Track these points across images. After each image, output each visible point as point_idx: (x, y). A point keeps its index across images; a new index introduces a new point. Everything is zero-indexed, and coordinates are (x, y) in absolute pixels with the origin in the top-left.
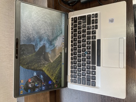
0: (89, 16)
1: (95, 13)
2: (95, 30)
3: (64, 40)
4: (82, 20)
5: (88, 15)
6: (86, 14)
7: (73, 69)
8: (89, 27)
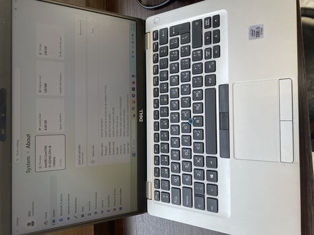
0: (197, 23)
1: (212, 14)
2: (212, 59)
3: (135, 93)
4: (179, 36)
5: (194, 22)
6: (191, 20)
7: (160, 166)
8: (197, 54)
